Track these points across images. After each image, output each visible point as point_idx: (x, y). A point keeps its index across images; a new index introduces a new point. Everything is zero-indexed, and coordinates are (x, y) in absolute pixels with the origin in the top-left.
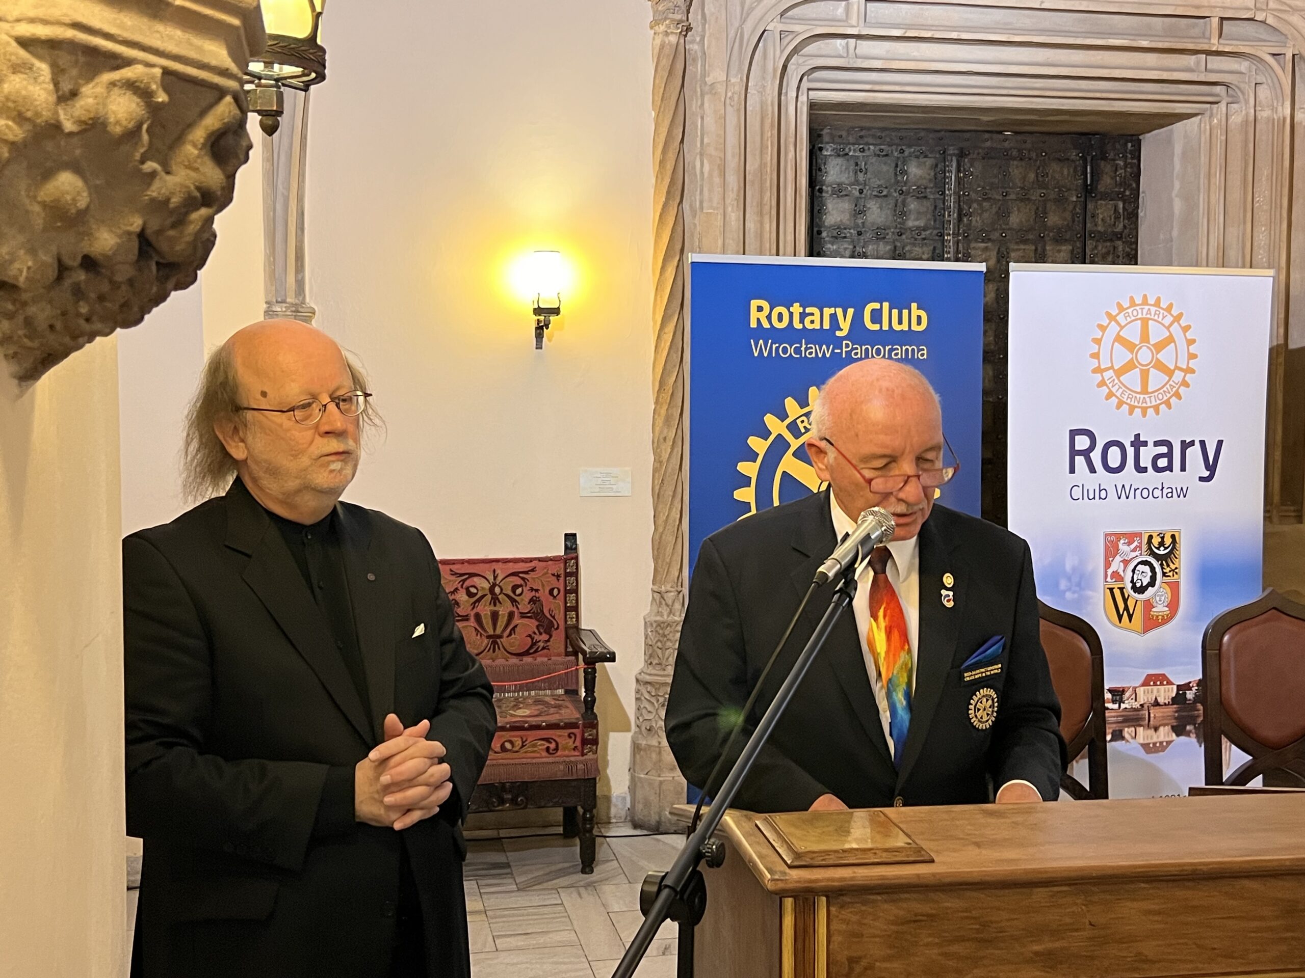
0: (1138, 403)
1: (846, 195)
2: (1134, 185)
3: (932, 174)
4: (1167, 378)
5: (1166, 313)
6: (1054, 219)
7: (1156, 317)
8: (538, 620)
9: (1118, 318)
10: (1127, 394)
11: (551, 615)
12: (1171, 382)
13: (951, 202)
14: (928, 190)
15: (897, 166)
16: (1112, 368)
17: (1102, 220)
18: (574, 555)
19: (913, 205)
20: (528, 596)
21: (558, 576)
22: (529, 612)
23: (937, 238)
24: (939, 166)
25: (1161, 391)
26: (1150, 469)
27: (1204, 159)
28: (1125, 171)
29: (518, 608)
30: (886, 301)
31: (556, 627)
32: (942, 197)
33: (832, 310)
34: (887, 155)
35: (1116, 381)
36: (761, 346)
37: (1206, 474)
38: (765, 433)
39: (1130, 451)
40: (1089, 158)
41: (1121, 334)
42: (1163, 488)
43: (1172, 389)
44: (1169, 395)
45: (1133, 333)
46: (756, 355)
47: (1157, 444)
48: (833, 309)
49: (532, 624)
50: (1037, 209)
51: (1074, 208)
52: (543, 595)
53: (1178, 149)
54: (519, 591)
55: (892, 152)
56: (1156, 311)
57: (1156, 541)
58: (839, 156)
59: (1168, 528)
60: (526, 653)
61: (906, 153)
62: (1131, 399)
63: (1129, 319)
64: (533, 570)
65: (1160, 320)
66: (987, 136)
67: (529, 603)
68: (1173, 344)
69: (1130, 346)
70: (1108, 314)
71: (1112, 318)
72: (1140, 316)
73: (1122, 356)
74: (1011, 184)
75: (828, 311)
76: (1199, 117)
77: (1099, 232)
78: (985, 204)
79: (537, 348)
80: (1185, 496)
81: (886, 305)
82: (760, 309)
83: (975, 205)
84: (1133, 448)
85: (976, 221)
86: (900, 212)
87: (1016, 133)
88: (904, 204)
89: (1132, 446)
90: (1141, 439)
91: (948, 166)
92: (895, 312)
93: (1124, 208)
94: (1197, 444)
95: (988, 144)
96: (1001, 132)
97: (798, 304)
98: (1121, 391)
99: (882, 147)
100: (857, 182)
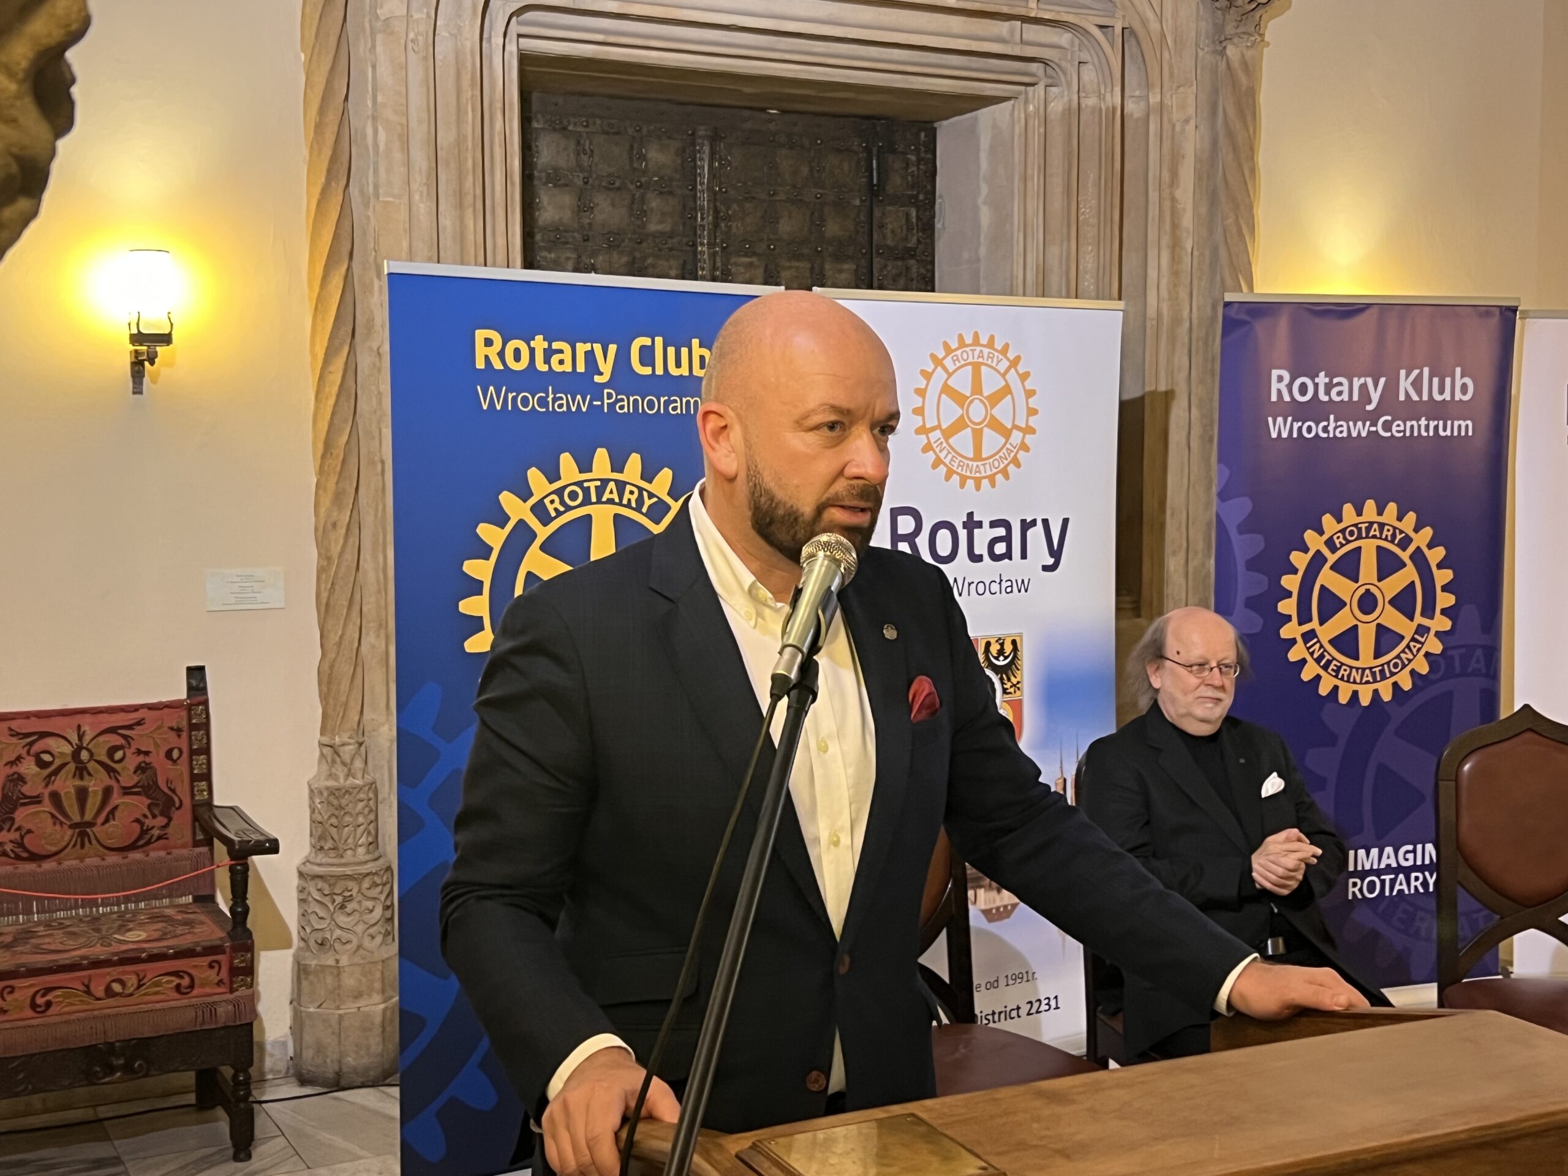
0: (971, 473)
1: (566, 185)
2: (929, 187)
3: (679, 161)
4: (1004, 440)
5: (1001, 357)
6: (833, 228)
7: (989, 362)
8: (148, 797)
9: (944, 362)
10: (957, 461)
11: (170, 788)
12: (1008, 446)
13: (704, 199)
14: (675, 183)
15: (632, 148)
16: (939, 427)
17: (893, 232)
18: (201, 698)
19: (655, 202)
20: (132, 762)
21: (178, 731)
22: (135, 786)
23: (688, 248)
24: (688, 151)
25: (997, 457)
26: (986, 557)
27: (1018, 156)
28: (918, 169)
29: (118, 781)
30: (658, 335)
31: (177, 805)
32: (693, 193)
33: (588, 347)
34: (618, 133)
35: (945, 444)
36: (491, 394)
37: (1050, 561)
38: (501, 520)
39: (963, 534)
40: (875, 150)
41: (950, 382)
42: (1001, 580)
43: (1009, 454)
44: (1006, 462)
45: (962, 382)
46: (485, 407)
47: (994, 524)
48: (589, 345)
49: (140, 804)
50: (813, 214)
51: (858, 215)
52: (157, 759)
53: (985, 142)
54: (118, 755)
55: (625, 129)
56: (989, 353)
57: (994, 648)
58: (555, 130)
59: (1007, 631)
60: (133, 847)
61: (644, 131)
62: (963, 466)
63: (958, 365)
64: (139, 723)
65: (994, 365)
66: (747, 113)
67: (135, 772)
68: (1009, 397)
69: (960, 399)
70: (933, 357)
71: (938, 362)
72: (970, 360)
73: (951, 412)
74: (779, 181)
75: (582, 348)
76: (1012, 102)
77: (888, 247)
78: (747, 205)
79: (134, 393)
80: (1026, 591)
81: (659, 340)
82: (488, 342)
83: (735, 206)
84: (965, 531)
85: (737, 228)
86: (637, 211)
87: (783, 112)
88: (643, 200)
89: (964, 528)
90: (976, 519)
91: (699, 152)
92: (671, 350)
93: (918, 217)
94: (1039, 523)
95: (748, 125)
96: (763, 110)
97: (541, 337)
98: (950, 456)
99: (613, 121)
100: (580, 167)
